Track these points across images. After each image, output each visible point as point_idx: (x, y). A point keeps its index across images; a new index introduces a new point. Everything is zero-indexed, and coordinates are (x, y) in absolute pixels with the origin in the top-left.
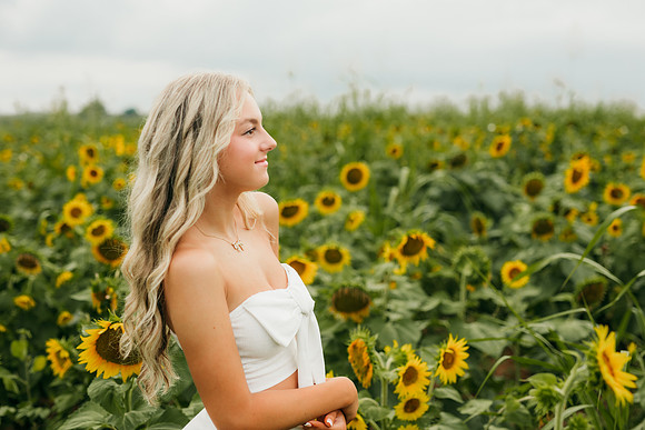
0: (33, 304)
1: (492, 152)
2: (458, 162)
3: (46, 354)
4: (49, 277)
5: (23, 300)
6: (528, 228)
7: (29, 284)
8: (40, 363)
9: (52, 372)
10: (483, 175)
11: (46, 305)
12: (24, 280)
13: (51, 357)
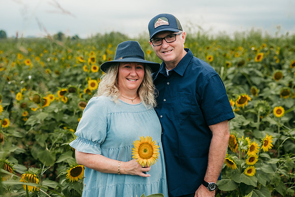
1: (256, 60)
2: (240, 64)
6: (278, 93)
10: (251, 69)
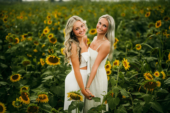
0: (37, 51)
3: (40, 61)
4: (40, 46)
5: (35, 50)
7: (36, 47)
8: (39, 63)
9: (41, 65)
11: (40, 52)
12: (35, 46)
13: (41, 62)
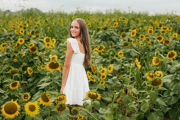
2: (105, 29)
5: (15, 60)
6: (123, 45)
7: (16, 57)
8: (25, 72)
10: (111, 32)
11: (20, 61)
13: (28, 71)
